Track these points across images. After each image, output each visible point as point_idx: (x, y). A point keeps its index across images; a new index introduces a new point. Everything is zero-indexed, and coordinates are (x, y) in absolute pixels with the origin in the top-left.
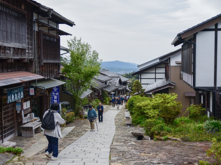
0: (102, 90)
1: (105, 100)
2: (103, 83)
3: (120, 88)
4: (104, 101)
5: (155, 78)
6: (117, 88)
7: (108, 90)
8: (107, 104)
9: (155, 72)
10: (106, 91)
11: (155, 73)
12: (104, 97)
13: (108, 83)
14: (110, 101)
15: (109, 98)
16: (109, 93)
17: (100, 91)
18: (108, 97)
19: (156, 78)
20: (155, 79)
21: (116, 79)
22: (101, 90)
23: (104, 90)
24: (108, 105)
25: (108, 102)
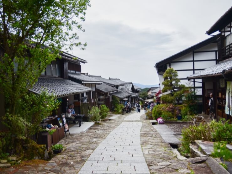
0: (113, 96)
1: (117, 108)
2: (114, 87)
3: (133, 95)
4: (115, 109)
5: (192, 68)
6: (130, 94)
7: (121, 96)
8: (119, 114)
9: (192, 60)
10: (117, 97)
11: (194, 61)
12: (115, 105)
13: (120, 90)
14: (123, 110)
15: (122, 105)
16: (122, 100)
17: (109, 97)
18: (120, 104)
19: (195, 68)
20: (194, 70)
21: (128, 85)
22: (111, 96)
23: (115, 96)
24: (121, 114)
25: (120, 111)
